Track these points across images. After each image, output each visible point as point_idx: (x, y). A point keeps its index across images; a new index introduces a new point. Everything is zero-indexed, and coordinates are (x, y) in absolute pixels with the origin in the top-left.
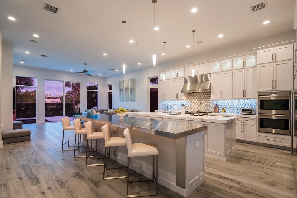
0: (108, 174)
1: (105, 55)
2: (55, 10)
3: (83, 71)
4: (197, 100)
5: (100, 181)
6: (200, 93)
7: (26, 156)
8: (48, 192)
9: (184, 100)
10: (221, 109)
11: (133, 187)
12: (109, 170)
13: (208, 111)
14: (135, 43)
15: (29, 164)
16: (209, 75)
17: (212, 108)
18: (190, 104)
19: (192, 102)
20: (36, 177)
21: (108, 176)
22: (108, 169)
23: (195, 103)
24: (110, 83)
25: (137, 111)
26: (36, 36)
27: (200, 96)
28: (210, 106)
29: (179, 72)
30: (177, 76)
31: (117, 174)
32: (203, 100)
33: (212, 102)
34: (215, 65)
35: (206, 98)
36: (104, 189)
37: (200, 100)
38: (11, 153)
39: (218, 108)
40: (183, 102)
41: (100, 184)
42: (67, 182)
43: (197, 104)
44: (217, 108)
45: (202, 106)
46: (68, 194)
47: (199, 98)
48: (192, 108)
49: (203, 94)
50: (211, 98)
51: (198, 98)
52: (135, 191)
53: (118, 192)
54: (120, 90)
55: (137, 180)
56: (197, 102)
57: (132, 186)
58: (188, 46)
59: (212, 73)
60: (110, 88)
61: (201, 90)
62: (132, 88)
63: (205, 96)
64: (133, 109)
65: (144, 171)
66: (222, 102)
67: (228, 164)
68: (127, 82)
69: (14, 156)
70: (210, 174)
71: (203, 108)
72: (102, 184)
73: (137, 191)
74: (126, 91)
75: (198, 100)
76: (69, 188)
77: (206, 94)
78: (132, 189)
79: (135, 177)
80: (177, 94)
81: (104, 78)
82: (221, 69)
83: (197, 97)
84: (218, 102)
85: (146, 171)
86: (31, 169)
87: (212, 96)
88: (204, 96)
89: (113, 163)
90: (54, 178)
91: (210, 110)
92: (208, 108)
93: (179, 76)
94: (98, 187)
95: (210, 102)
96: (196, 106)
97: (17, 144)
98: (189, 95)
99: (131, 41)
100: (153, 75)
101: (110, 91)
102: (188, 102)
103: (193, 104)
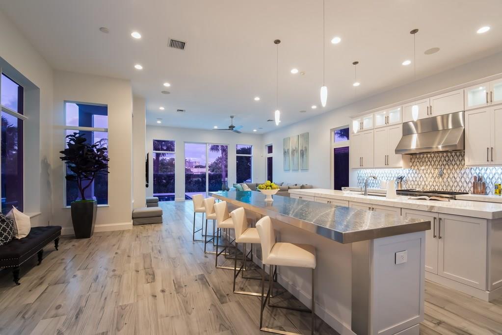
0: (242, 286)
1: (257, 99)
2: (182, 45)
3: (230, 127)
4: (431, 167)
5: (228, 295)
6: (438, 152)
7: (152, 242)
8: (160, 295)
9: (402, 168)
10: (491, 186)
11: (275, 315)
12: (245, 280)
13: (457, 190)
14: (301, 73)
15: (151, 254)
16: (461, 114)
17: (467, 184)
18: (416, 175)
19: (421, 171)
20: (154, 273)
21: (242, 289)
22: (245, 278)
23: (427, 174)
24: (269, 143)
25: (311, 187)
26: (167, 85)
27: (439, 159)
28: (463, 180)
29: (391, 115)
30: (387, 122)
31: (257, 288)
32: (447, 167)
33: (468, 171)
34: (474, 93)
35: (453, 163)
36: (231, 308)
37: (439, 167)
38: (137, 237)
39: (484, 184)
40: (401, 172)
41: (228, 299)
42: (185, 286)
43: (433, 176)
44: (480, 186)
45: (443, 179)
46: (182, 305)
47: (437, 163)
48: (420, 183)
49: (445, 154)
50: (464, 164)
51: (435, 163)
52: (277, 323)
53: (249, 317)
54: (285, 153)
55: (285, 306)
56: (431, 172)
57: (274, 313)
58: (407, 63)
59: (466, 111)
60: (270, 149)
61: (443, 147)
62: (304, 149)
63: (451, 158)
64: (304, 184)
65: (299, 291)
66: (494, 171)
67: (494, 308)
68: (296, 139)
69: (140, 241)
70: (439, 323)
71: (447, 184)
72: (229, 300)
73: (279, 324)
74: (294, 155)
75: (435, 167)
76: (185, 296)
77: (453, 154)
78: (272, 319)
79: (282, 299)
80: (387, 157)
81: (261, 136)
82: (489, 100)
83: (433, 162)
84: (483, 171)
85: (302, 292)
86: (151, 261)
87: (466, 159)
88: (449, 159)
89: (255, 269)
90: (173, 278)
91: (462, 189)
92: (458, 185)
93: (391, 121)
94: (222, 303)
95: (463, 172)
96: (429, 179)
97: (147, 226)
98: (413, 157)
99: (294, 71)
100: (340, 125)
101: (270, 155)
102: (411, 171)
103: (423, 176)
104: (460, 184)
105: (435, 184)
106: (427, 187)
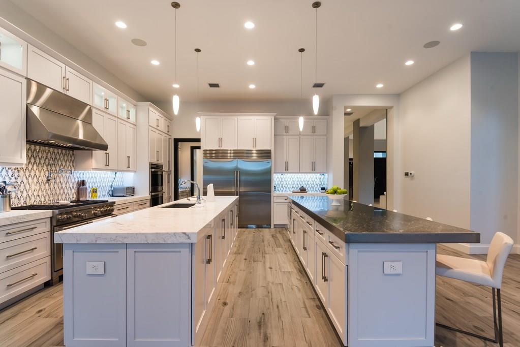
4: (35, 167)
17: (71, 190)
27: (45, 155)
28: (68, 185)
32: (54, 168)
35: (60, 163)
37: (45, 167)
43: (38, 182)
45: (49, 185)
47: (43, 161)
56: (35, 175)
75: (40, 167)
77: (60, 151)
88: (56, 158)
96: (33, 187)
103: (25, 181)
104: (66, 191)
105: (40, 194)
106: (30, 199)
